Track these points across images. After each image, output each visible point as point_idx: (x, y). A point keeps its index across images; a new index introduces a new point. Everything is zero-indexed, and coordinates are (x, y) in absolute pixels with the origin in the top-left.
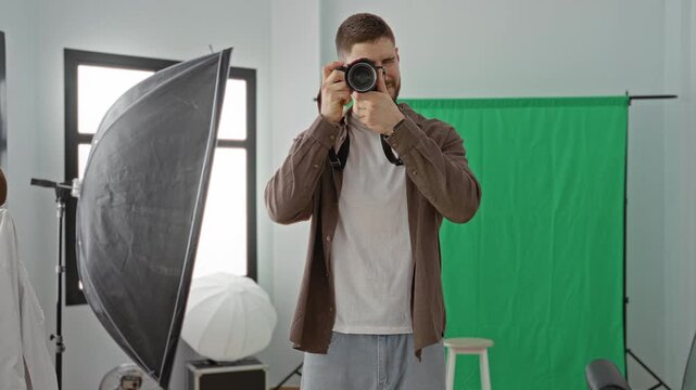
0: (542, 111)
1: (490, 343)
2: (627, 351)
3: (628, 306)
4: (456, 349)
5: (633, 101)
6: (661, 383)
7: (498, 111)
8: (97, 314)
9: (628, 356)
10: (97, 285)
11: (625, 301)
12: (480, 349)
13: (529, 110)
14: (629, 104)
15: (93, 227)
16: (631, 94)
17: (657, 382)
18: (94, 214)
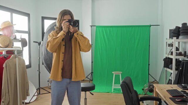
0: (134, 28)
1: (121, 72)
2: (149, 74)
3: (150, 66)
4: (115, 74)
5: (151, 26)
6: (156, 80)
7: (125, 28)
8: (45, 67)
9: (149, 75)
10: (45, 61)
11: (149, 65)
12: (120, 74)
13: (131, 28)
14: (150, 27)
15: (44, 51)
16: (151, 25)
17: (155, 80)
18: (44, 48)
